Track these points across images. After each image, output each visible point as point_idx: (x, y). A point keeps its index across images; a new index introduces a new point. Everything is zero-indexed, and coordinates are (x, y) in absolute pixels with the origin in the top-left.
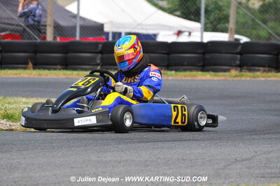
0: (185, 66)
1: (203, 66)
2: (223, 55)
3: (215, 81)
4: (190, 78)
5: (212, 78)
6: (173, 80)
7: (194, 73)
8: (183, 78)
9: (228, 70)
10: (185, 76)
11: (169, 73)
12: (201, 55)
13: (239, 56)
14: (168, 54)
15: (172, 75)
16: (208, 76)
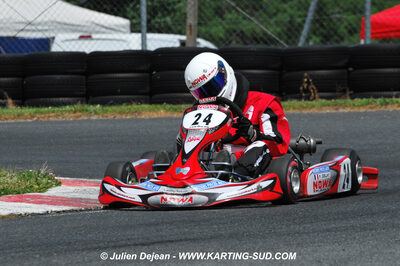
0: (119, 95)
1: (151, 94)
4: (129, 117)
8: (118, 117)
10: (120, 113)
11: (92, 108)
15: (96, 113)
16: (161, 112)
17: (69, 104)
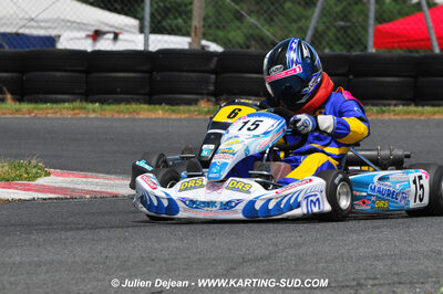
0: (117, 94)
1: (150, 94)
2: (185, 74)
3: (173, 120)
4: (127, 116)
5: (167, 116)
7: (134, 106)
8: (116, 116)
9: (195, 102)
10: (118, 112)
11: (90, 106)
12: (147, 75)
13: (213, 77)
14: (87, 72)
15: (94, 111)
16: (159, 113)
17: (68, 101)
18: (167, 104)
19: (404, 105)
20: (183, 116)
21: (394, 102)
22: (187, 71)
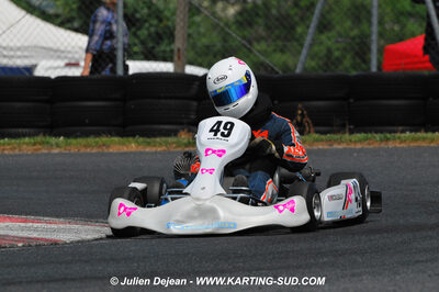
0: (87, 126)
1: (124, 125)
2: (163, 101)
3: (147, 153)
4: (95, 151)
5: (141, 149)
6: (60, 154)
7: (104, 139)
8: (83, 150)
9: (175, 133)
10: (86, 146)
11: (53, 140)
12: (119, 103)
13: (195, 104)
14: (51, 102)
15: (58, 146)
16: (132, 146)
17: (29, 135)
18: (142, 135)
19: (411, 131)
20: (159, 149)
21: (400, 128)
22: (166, 98)
